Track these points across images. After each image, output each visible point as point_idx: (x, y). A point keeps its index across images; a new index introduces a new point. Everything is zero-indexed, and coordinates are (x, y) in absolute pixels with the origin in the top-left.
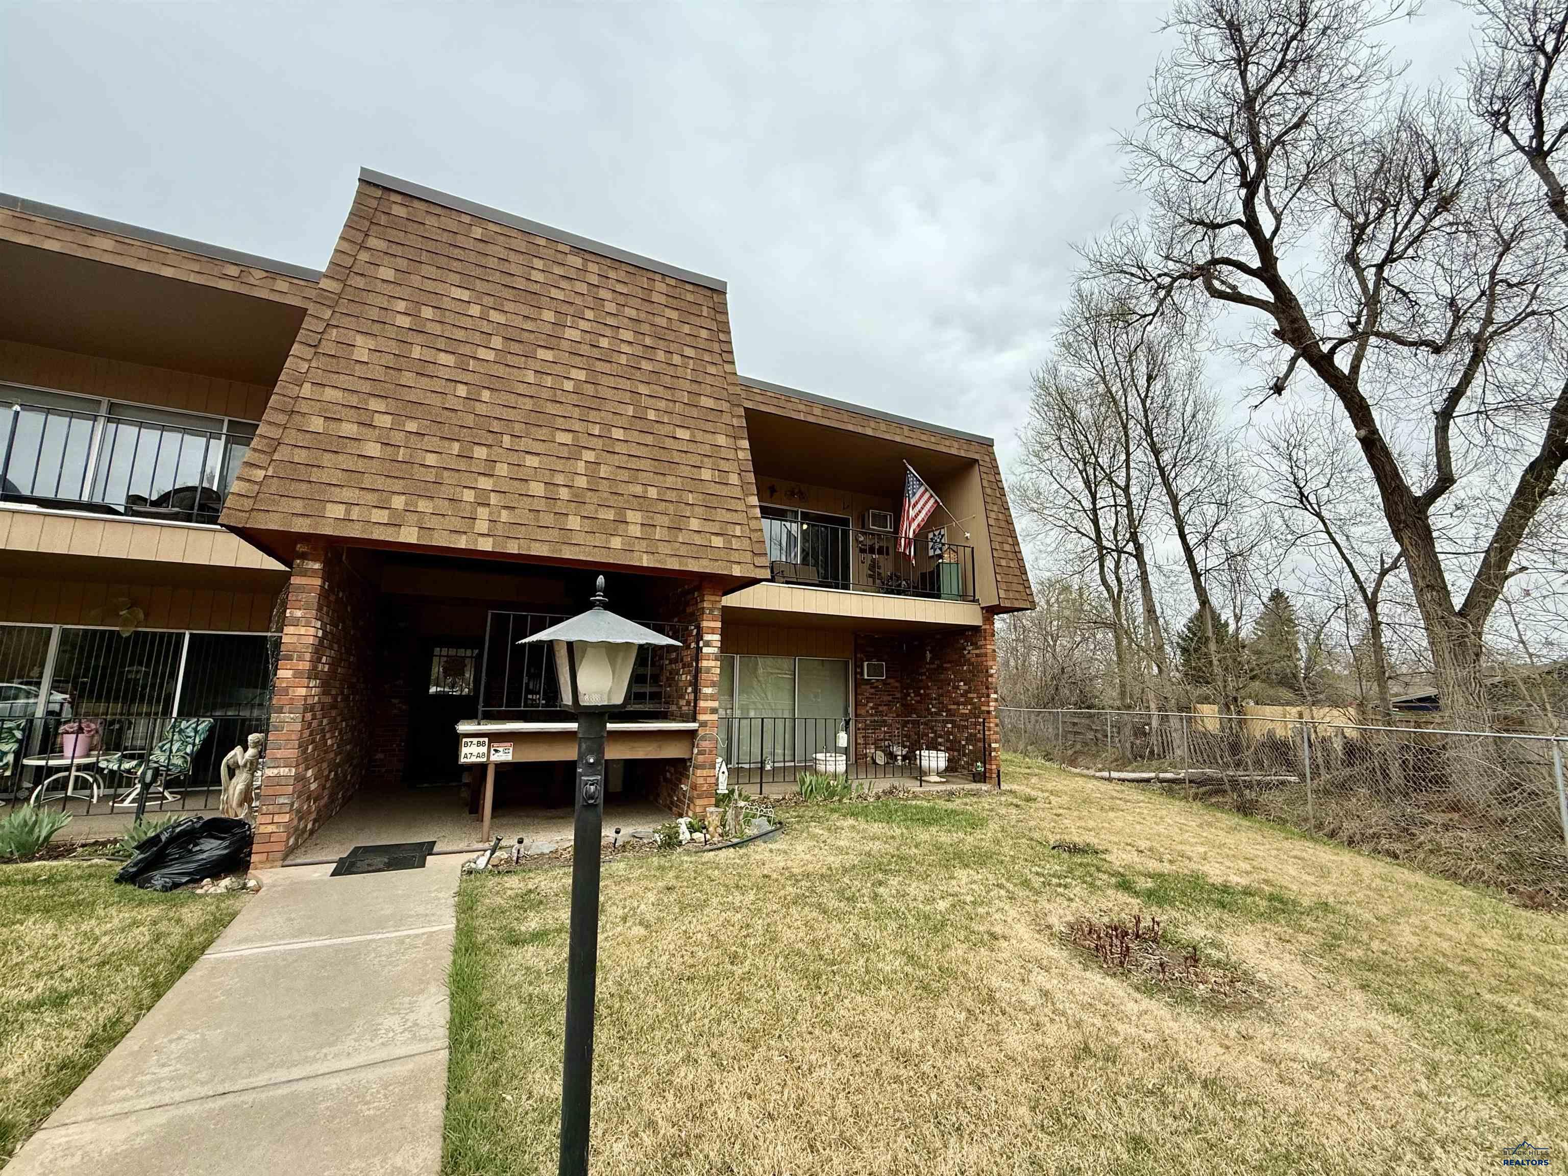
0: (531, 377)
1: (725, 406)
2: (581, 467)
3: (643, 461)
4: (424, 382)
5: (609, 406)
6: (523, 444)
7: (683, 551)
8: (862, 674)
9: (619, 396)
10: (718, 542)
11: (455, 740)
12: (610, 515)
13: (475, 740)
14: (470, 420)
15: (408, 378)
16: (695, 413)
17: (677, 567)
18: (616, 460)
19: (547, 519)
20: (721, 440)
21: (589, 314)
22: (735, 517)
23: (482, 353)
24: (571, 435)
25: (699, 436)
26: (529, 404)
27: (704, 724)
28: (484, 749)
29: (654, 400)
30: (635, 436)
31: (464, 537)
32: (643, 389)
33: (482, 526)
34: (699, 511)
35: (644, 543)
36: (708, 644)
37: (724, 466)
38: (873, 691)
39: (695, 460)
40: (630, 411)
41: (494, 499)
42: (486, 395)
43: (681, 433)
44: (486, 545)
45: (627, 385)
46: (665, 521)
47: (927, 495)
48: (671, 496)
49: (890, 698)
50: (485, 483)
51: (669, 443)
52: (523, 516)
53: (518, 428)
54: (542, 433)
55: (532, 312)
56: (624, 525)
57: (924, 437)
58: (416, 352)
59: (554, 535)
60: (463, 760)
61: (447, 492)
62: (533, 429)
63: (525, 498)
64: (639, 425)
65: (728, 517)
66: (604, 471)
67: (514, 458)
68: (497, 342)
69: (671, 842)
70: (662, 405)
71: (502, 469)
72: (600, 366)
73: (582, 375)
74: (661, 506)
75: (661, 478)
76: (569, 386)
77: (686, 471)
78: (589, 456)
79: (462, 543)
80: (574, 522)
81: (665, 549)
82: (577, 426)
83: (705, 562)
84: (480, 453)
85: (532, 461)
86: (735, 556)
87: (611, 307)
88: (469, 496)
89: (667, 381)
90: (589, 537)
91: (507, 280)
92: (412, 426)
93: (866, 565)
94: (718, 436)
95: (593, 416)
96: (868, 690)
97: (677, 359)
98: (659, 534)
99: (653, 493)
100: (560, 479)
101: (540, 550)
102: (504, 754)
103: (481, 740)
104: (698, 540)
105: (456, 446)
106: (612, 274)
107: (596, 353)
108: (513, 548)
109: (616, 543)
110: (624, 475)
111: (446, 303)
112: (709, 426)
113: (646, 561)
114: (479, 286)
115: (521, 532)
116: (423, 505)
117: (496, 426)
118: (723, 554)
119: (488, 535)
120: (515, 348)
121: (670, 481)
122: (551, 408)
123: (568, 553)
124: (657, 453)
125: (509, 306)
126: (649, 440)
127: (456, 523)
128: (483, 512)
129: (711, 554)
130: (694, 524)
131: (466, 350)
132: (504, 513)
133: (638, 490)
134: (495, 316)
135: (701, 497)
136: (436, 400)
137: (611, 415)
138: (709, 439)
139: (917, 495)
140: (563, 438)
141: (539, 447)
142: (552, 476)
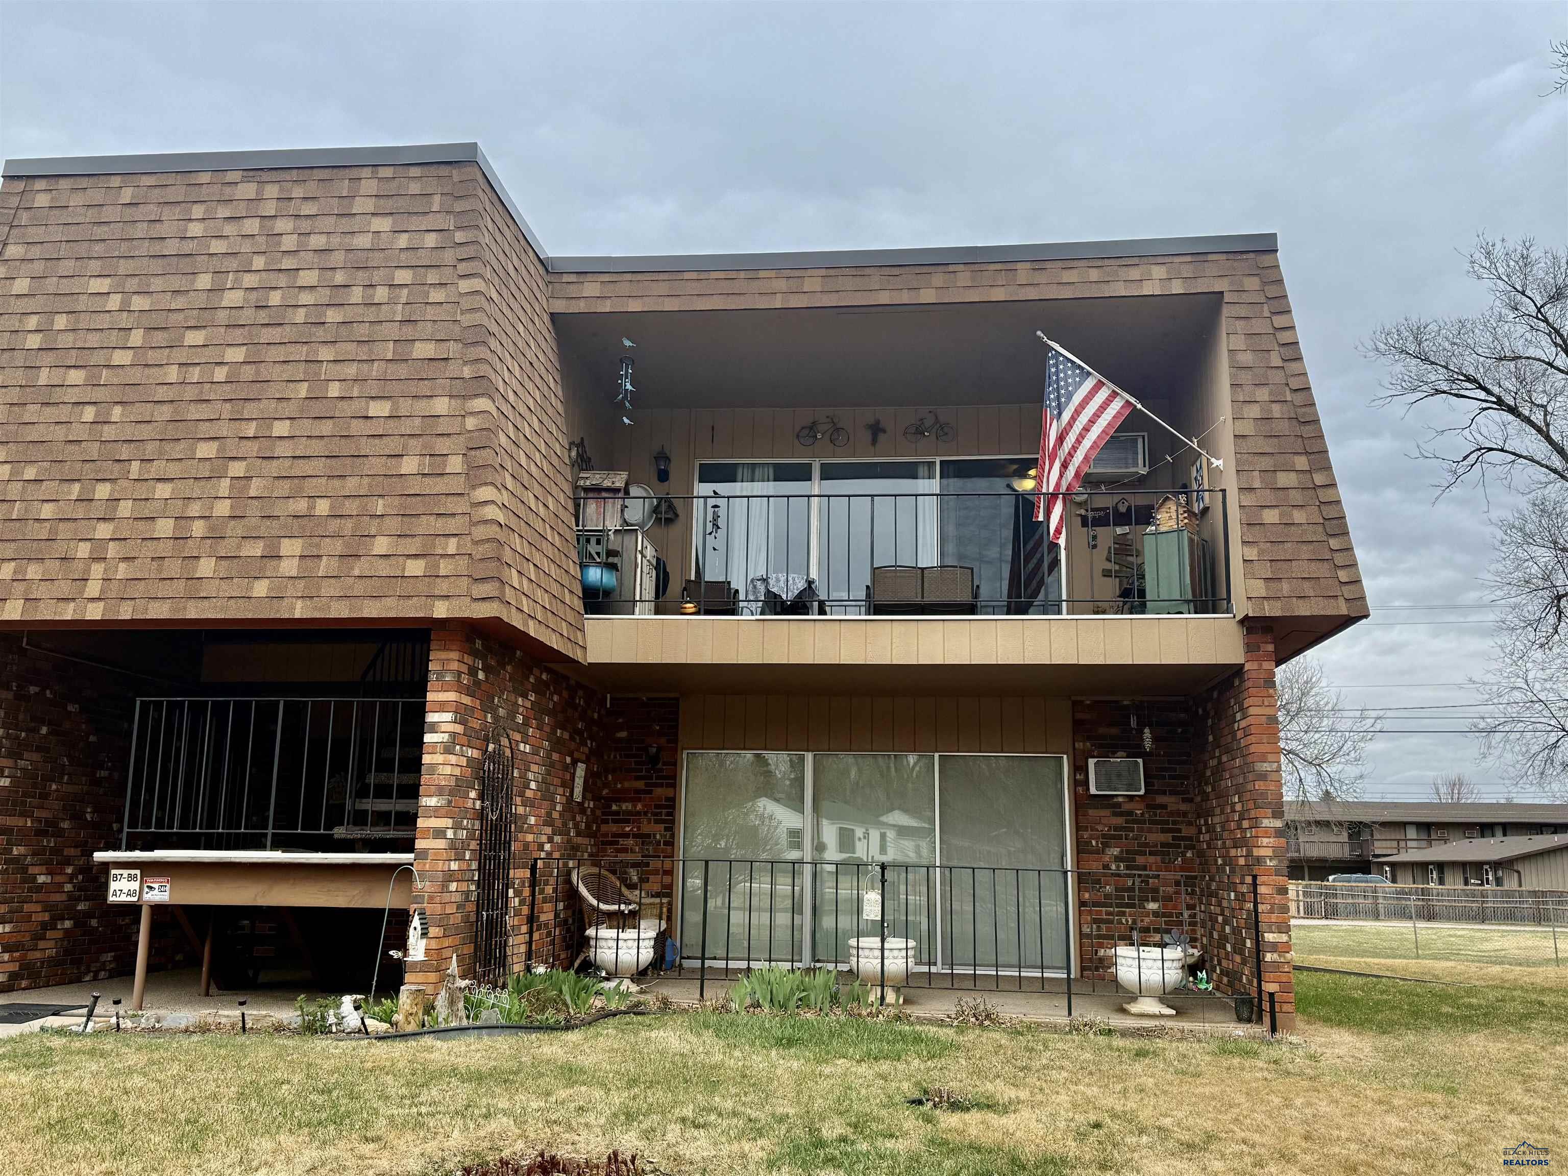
0: (173, 374)
2: (224, 488)
3: (314, 463)
4: (50, 413)
5: (274, 391)
6: (155, 470)
7: (359, 588)
9: (288, 372)
10: (415, 568)
11: (102, 872)
12: (256, 549)
13: (125, 873)
14: (94, 450)
15: (31, 413)
16: (402, 371)
17: (345, 614)
18: (274, 468)
19: (173, 568)
20: (441, 406)
21: (259, 262)
22: (452, 525)
23: (121, 358)
24: (215, 445)
25: (405, 407)
26: (165, 412)
29: (338, 367)
30: (306, 427)
31: (72, 605)
32: (326, 353)
33: (93, 588)
34: (393, 524)
35: (301, 584)
36: (432, 728)
37: (442, 446)
39: (392, 445)
40: (303, 390)
41: (112, 550)
42: (117, 413)
43: (380, 409)
44: (95, 612)
45: (302, 352)
46: (338, 547)
47: (1106, 391)
48: (351, 507)
50: (104, 531)
51: (357, 427)
52: (149, 570)
53: (150, 449)
54: (177, 451)
55: (176, 283)
56: (274, 563)
58: (44, 377)
59: (179, 587)
60: (111, 899)
61: (59, 549)
62: (168, 446)
63: (149, 543)
64: (317, 408)
65: (440, 525)
66: (255, 488)
67: (141, 491)
68: (137, 338)
70: (351, 370)
71: (125, 509)
72: (267, 335)
73: (236, 355)
74: (332, 526)
75: (337, 483)
76: (220, 374)
77: (377, 465)
78: (237, 469)
79: (68, 613)
80: (206, 567)
81: (329, 589)
82: (224, 429)
83: (389, 602)
84: (103, 491)
85: (163, 491)
86: (443, 587)
87: (289, 242)
88: (83, 550)
89: (362, 331)
90: (224, 585)
91: (157, 248)
92: (30, 473)
94: (436, 400)
95: (250, 410)
97: (381, 294)
98: (324, 567)
99: (323, 507)
100: (195, 509)
101: (159, 611)
102: (160, 893)
103: (133, 872)
104: (384, 569)
105: (77, 487)
106: (298, 192)
107: (263, 317)
108: (126, 613)
109: (261, 589)
110: (284, 488)
111: (82, 304)
112: (424, 388)
113: (300, 611)
114: (124, 267)
115: (139, 589)
116: (33, 571)
117: (125, 452)
118: (422, 587)
119: (99, 599)
120: (160, 338)
121: (351, 486)
122: (195, 412)
123: (193, 612)
124: (336, 447)
125: (157, 284)
126: (326, 428)
127: (65, 588)
128: (97, 570)
129: (400, 588)
130: (381, 545)
131: (98, 358)
132: (122, 566)
133: (301, 506)
134: (138, 303)
135: (397, 501)
136: (60, 433)
137: (273, 404)
138: (422, 407)
139: (1077, 398)
140: (206, 450)
141: (173, 470)
142: (186, 506)
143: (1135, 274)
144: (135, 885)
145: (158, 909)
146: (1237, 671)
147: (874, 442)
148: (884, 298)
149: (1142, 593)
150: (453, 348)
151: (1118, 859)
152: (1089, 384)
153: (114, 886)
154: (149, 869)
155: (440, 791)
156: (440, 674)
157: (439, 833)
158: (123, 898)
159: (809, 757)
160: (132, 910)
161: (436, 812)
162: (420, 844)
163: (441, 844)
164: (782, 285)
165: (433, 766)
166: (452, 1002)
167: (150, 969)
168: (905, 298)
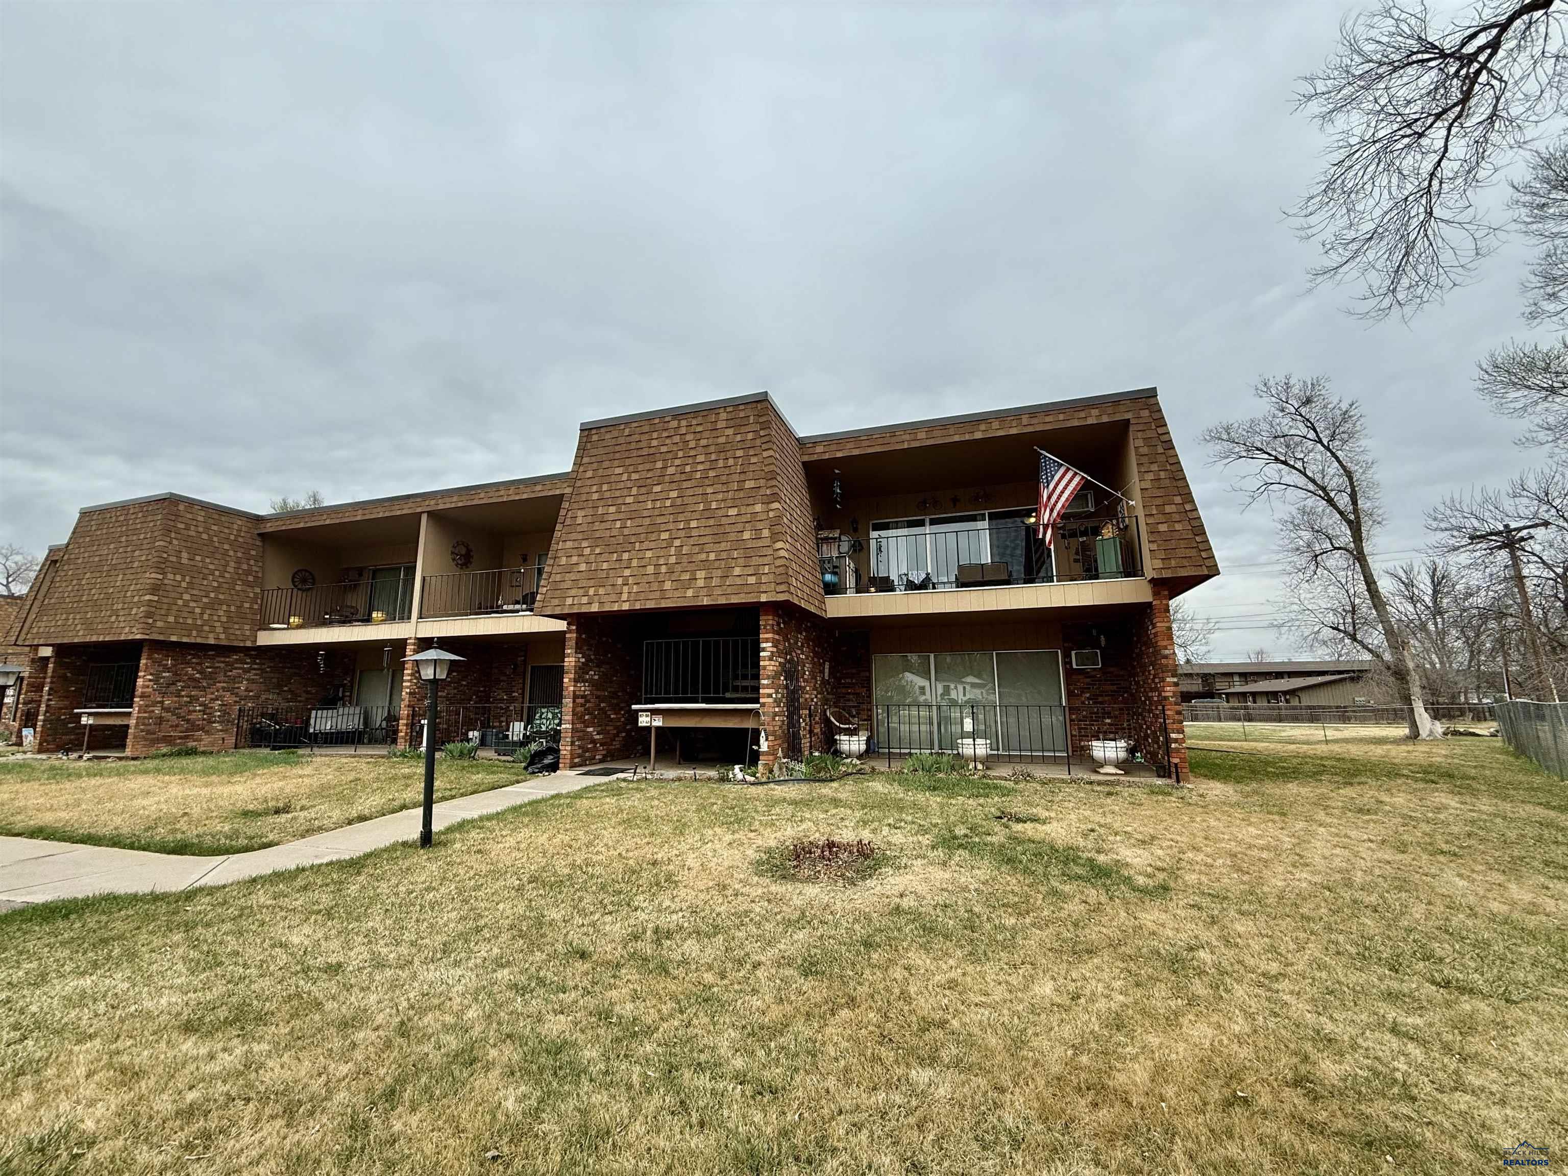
0: (649, 505)
2: (673, 551)
3: (708, 537)
4: (604, 526)
5: (690, 508)
6: (646, 545)
7: (729, 590)
8: (1071, 663)
9: (695, 499)
10: (752, 580)
12: (687, 576)
13: (644, 714)
15: (597, 526)
16: (741, 494)
17: (725, 602)
18: (692, 541)
19: (655, 586)
20: (758, 508)
21: (680, 454)
23: (629, 500)
24: (668, 533)
26: (647, 521)
27: (763, 705)
29: (715, 495)
30: (703, 522)
31: (617, 604)
32: (710, 490)
33: (625, 597)
34: (741, 562)
35: (706, 590)
36: (764, 650)
37: (759, 526)
39: (739, 527)
40: (701, 507)
41: (631, 580)
42: (629, 523)
43: (733, 512)
44: (626, 607)
45: (700, 490)
46: (719, 573)
48: (724, 555)
50: (627, 572)
51: (724, 521)
52: (643, 586)
54: (653, 536)
55: (648, 466)
56: (694, 581)
58: (600, 511)
59: (657, 595)
60: (639, 725)
61: (611, 581)
62: (650, 535)
63: (645, 576)
64: (707, 514)
65: (761, 561)
66: (685, 550)
67: (640, 555)
68: (634, 491)
69: (724, 779)
70: (720, 496)
71: (635, 563)
72: (686, 485)
73: (674, 494)
74: (717, 564)
75: (717, 545)
76: (668, 503)
77: (733, 537)
78: (677, 543)
79: (616, 607)
80: (668, 585)
81: (718, 591)
82: (671, 526)
83: (742, 595)
84: (626, 556)
85: (649, 554)
86: (764, 588)
87: (692, 444)
88: (620, 581)
89: (724, 478)
90: (675, 592)
91: (640, 453)
92: (598, 551)
95: (681, 517)
96: (1081, 681)
97: (731, 462)
98: (714, 582)
99: (712, 556)
100: (662, 561)
101: (650, 605)
102: (658, 722)
103: (647, 713)
104: (739, 581)
105: (616, 555)
106: (694, 422)
107: (683, 477)
108: (638, 606)
109: (690, 593)
110: (696, 549)
111: (613, 479)
112: (751, 501)
113: (706, 601)
114: (628, 462)
115: (642, 596)
116: (601, 591)
117: (633, 539)
118: (755, 588)
119: (627, 601)
120: (643, 490)
121: (723, 546)
122: (659, 520)
123: (664, 604)
124: (716, 530)
125: (640, 468)
126: (712, 522)
127: (614, 597)
128: (626, 589)
129: (746, 589)
130: (737, 571)
131: (620, 501)
132: (635, 587)
133: (703, 556)
134: (634, 476)
135: (743, 551)
136: (608, 533)
137: (690, 514)
138: (750, 509)
139: (1057, 478)
140: (664, 536)
141: (652, 545)
142: (658, 560)
143: (1082, 415)
144: (648, 719)
145: (657, 728)
146: (1149, 605)
147: (955, 505)
148: (957, 438)
149: (1096, 569)
150: (762, 482)
151: (1089, 699)
152: (1062, 470)
153: (640, 719)
154: (654, 712)
155: (768, 678)
156: (765, 626)
157: (770, 696)
158: (644, 724)
159: (932, 656)
160: (648, 729)
161: (767, 687)
162: (762, 700)
163: (770, 700)
164: (907, 437)
165: (765, 667)
166: (781, 769)
167: (657, 752)
168: (967, 437)
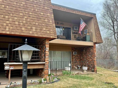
0: (15, 4)
1: (49, 9)
2: (24, 19)
3: (35, 18)
5: (29, 9)
6: (14, 15)
7: (42, 34)
8: (73, 54)
9: (31, 7)
10: (48, 32)
11: (4, 66)
12: (30, 27)
13: (7, 66)
14: (5, 11)
16: (44, 10)
17: (41, 36)
18: (30, 18)
19: (19, 28)
20: (49, 14)
22: (51, 28)
24: (22, 14)
25: (45, 14)
26: (15, 8)
27: (46, 62)
28: (9, 67)
29: (37, 7)
30: (34, 14)
31: (4, 31)
32: (35, 6)
33: (7, 29)
34: (45, 27)
35: (36, 32)
36: (47, 49)
37: (49, 19)
38: (75, 57)
39: (44, 18)
40: (33, 9)
41: (9, 25)
43: (41, 13)
44: (8, 33)
45: (32, 5)
46: (39, 29)
47: (84, 24)
48: (40, 24)
49: (78, 58)
50: (8, 22)
51: (40, 15)
52: (14, 28)
53: (13, 13)
54: (17, 13)
56: (32, 29)
57: (84, 14)
59: (20, 31)
60: (5, 69)
62: (16, 13)
63: (15, 25)
64: (35, 12)
65: (50, 28)
66: (28, 20)
67: (12, 18)
69: (40, 82)
71: (10, 20)
73: (24, 3)
74: (39, 26)
75: (38, 21)
76: (22, 5)
77: (43, 20)
78: (26, 17)
80: (23, 29)
81: (39, 33)
82: (23, 12)
84: (7, 17)
85: (16, 18)
86: (51, 34)
89: (39, 4)
90: (26, 31)
93: (74, 36)
94: (48, 14)
95: (26, 10)
96: (74, 57)
98: (38, 31)
99: (37, 24)
100: (21, 21)
101: (17, 34)
102: (12, 68)
103: (8, 66)
104: (45, 32)
105: (2, 16)
108: (13, 33)
109: (31, 32)
110: (32, 21)
112: (47, 12)
113: (36, 35)
115: (14, 30)
117: (9, 12)
118: (49, 34)
119: (8, 31)
121: (40, 22)
123: (22, 34)
124: (38, 17)
126: (36, 14)
128: (7, 27)
129: (47, 34)
130: (44, 29)
132: (11, 27)
133: (34, 23)
135: (45, 24)
137: (29, 10)
141: (17, 16)
142: (19, 21)
147: (58, 24)
151: (75, 60)
154: (11, 65)
163: (48, 61)
